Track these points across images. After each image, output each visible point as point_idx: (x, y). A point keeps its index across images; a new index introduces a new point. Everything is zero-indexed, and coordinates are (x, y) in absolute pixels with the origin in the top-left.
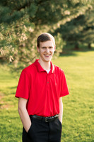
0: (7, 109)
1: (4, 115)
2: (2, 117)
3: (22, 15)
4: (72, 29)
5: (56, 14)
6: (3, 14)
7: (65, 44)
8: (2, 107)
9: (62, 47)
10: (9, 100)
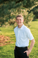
0: (13, 43)
1: (12, 46)
2: (11, 47)
3: (21, 5)
4: (36, 10)
5: (32, 3)
6: (13, 5)
7: (34, 16)
8: (10, 42)
9: (33, 17)
10: (13, 40)
